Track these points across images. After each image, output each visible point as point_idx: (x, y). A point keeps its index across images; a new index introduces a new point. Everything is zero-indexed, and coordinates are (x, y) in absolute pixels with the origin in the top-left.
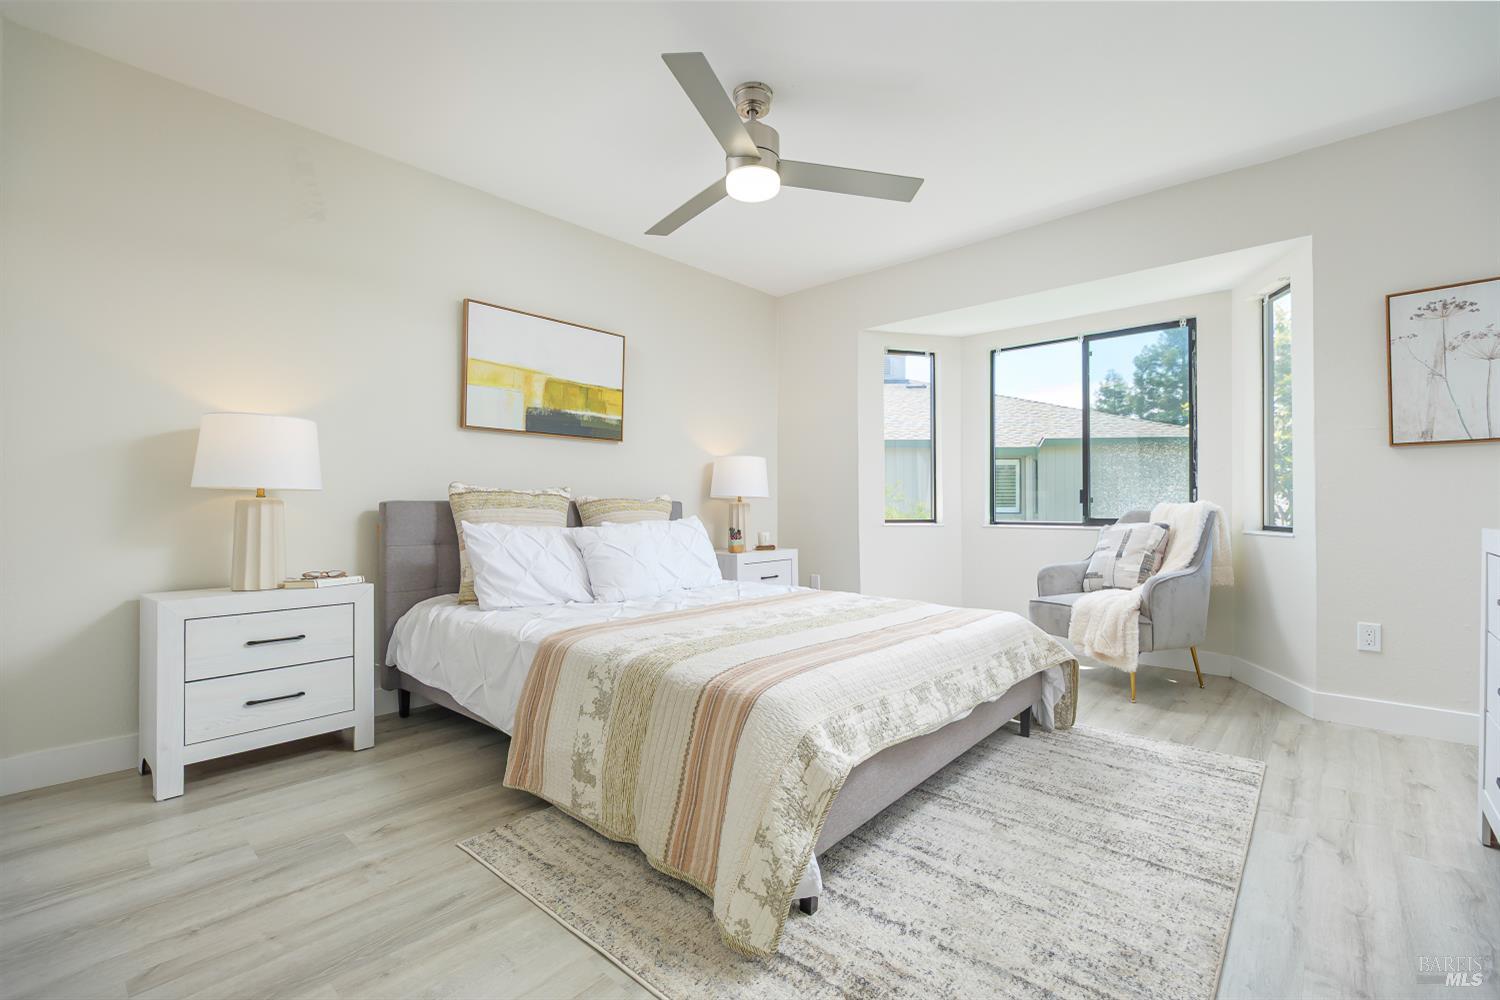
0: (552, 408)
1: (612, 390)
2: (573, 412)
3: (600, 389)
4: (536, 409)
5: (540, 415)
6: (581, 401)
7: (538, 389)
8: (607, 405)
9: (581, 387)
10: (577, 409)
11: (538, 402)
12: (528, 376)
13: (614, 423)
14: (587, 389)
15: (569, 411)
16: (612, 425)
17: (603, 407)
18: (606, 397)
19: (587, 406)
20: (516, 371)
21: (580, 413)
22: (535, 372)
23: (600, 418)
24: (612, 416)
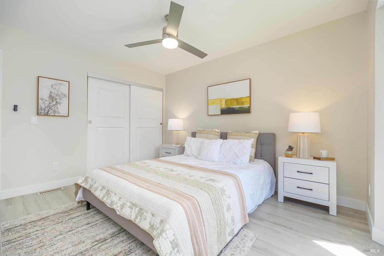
0: (227, 107)
1: (246, 97)
2: (233, 107)
3: (241, 98)
4: (223, 108)
5: (224, 110)
6: (235, 103)
7: (224, 103)
8: (244, 102)
9: (235, 99)
10: (234, 106)
11: (224, 106)
12: (221, 100)
13: (247, 107)
14: (237, 99)
15: (232, 107)
16: (246, 108)
17: (243, 103)
18: (244, 100)
19: (237, 104)
20: (218, 100)
21: (235, 107)
22: (222, 99)
23: (241, 107)
24: (246, 106)
